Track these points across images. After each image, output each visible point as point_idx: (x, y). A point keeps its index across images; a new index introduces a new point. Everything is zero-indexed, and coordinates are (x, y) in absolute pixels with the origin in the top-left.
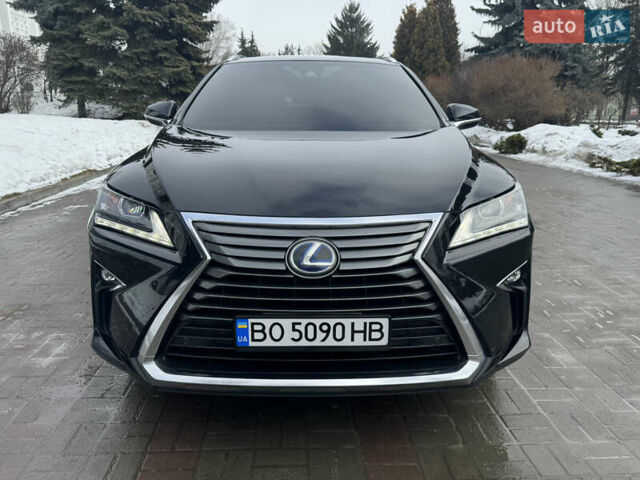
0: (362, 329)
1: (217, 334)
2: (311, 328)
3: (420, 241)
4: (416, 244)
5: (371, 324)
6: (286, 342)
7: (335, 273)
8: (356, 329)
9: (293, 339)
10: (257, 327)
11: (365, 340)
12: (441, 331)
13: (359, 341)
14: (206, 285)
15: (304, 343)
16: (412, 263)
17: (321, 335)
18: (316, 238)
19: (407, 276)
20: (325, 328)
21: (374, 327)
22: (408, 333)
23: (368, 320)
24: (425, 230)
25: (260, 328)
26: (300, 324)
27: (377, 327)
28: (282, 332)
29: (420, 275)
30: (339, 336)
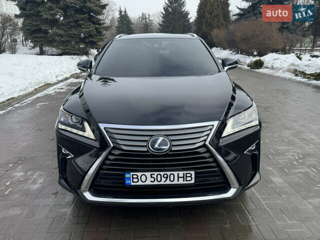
0: (182, 176)
1: (116, 179)
2: (159, 176)
3: (208, 135)
4: (207, 136)
5: (186, 174)
6: (148, 183)
7: (170, 152)
8: (180, 176)
9: (151, 181)
10: (134, 176)
11: (184, 181)
12: (219, 175)
13: (181, 181)
14: (111, 157)
15: (156, 183)
16: (204, 146)
17: (164, 179)
18: (161, 135)
19: (202, 152)
20: (165, 176)
21: (188, 175)
22: (204, 177)
23: (185, 172)
24: (211, 129)
25: (136, 176)
26: (154, 174)
27: (190, 175)
28: (146, 178)
29: (209, 151)
30: (172, 179)
